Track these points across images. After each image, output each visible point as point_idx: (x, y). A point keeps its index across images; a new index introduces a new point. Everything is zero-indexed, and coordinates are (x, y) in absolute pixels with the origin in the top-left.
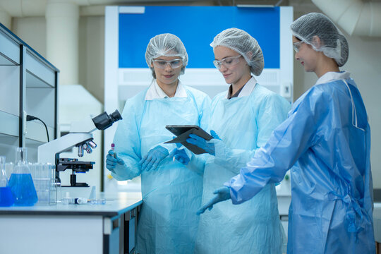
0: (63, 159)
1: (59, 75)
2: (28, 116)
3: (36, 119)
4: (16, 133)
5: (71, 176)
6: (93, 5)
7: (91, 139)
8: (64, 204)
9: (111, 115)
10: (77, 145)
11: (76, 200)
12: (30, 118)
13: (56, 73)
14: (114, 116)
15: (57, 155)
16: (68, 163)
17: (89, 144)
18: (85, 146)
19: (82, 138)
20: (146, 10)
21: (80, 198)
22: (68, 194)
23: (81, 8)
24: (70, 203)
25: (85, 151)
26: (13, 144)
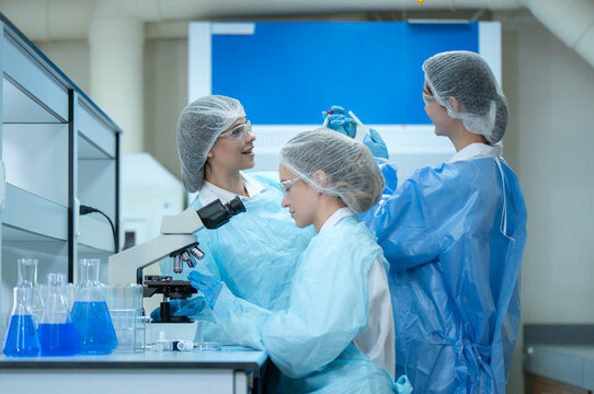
0: (150, 278)
1: (122, 137)
2: (82, 207)
3: (96, 211)
4: (62, 234)
5: (162, 304)
6: (168, 21)
7: (196, 245)
8: (156, 351)
9: (228, 205)
10: (173, 255)
11: (175, 344)
12: (85, 210)
13: (117, 135)
14: (233, 206)
15: (140, 271)
16: (158, 283)
17: (193, 253)
18: (185, 255)
19: (180, 243)
20: (257, 29)
21: (181, 341)
22: (162, 334)
23: (147, 25)
24: (165, 350)
25: (185, 264)
26: (57, 253)
